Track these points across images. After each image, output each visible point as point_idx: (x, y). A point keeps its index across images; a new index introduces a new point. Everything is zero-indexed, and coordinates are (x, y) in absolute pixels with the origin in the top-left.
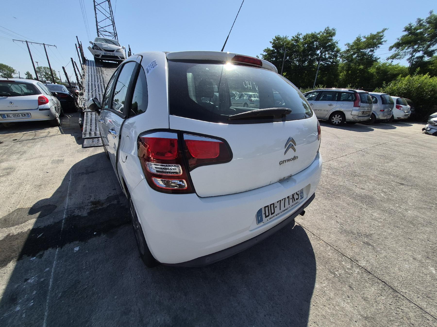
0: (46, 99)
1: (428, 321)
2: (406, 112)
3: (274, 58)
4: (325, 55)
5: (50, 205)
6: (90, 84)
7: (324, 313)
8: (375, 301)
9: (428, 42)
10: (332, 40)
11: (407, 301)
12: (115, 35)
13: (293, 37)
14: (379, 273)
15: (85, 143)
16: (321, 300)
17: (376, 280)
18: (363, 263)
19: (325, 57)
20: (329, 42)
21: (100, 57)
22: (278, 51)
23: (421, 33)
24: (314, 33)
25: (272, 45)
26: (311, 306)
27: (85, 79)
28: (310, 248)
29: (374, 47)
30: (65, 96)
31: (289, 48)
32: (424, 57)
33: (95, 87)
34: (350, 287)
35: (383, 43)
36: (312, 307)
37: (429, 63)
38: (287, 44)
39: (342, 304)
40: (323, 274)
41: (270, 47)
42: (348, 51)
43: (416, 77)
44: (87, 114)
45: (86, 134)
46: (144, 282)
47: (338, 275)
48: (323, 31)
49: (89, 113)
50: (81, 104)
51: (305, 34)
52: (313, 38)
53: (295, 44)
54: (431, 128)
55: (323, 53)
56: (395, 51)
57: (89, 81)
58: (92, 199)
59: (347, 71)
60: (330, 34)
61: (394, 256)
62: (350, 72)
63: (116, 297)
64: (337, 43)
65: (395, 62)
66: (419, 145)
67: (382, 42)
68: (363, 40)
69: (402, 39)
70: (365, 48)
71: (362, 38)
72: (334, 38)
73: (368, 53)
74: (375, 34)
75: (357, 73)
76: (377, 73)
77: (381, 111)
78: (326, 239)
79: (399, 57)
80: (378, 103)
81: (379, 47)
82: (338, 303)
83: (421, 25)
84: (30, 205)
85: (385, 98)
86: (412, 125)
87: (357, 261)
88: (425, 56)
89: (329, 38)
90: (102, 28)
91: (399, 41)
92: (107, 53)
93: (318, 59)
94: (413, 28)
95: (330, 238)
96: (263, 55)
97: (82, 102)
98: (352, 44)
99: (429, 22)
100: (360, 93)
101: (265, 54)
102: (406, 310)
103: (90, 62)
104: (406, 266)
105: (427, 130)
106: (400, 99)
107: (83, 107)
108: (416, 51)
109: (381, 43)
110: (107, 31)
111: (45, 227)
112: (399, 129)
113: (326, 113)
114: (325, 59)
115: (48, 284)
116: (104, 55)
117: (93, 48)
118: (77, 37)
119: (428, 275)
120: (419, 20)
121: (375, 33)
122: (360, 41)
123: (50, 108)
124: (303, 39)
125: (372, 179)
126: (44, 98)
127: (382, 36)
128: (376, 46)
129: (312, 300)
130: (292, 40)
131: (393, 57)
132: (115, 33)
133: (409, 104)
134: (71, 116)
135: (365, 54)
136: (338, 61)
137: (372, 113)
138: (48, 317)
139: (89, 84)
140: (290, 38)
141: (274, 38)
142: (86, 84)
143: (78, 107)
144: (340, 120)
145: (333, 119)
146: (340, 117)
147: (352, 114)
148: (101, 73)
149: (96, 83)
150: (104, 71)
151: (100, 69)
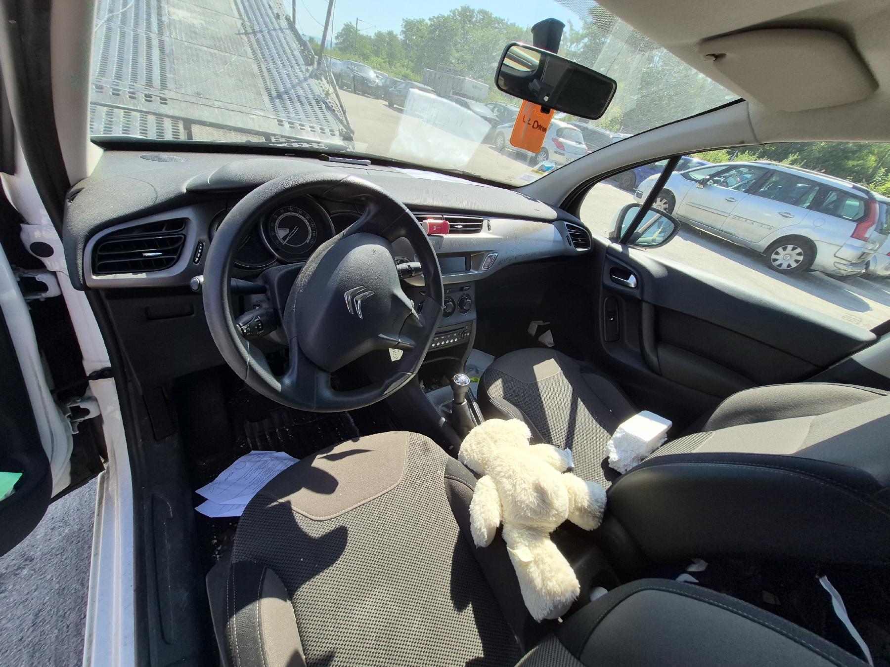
33: (125, 5)
49: (102, 111)
113: (763, 232)
144: (797, 261)
145: (777, 253)
146: (799, 254)
147: (837, 255)
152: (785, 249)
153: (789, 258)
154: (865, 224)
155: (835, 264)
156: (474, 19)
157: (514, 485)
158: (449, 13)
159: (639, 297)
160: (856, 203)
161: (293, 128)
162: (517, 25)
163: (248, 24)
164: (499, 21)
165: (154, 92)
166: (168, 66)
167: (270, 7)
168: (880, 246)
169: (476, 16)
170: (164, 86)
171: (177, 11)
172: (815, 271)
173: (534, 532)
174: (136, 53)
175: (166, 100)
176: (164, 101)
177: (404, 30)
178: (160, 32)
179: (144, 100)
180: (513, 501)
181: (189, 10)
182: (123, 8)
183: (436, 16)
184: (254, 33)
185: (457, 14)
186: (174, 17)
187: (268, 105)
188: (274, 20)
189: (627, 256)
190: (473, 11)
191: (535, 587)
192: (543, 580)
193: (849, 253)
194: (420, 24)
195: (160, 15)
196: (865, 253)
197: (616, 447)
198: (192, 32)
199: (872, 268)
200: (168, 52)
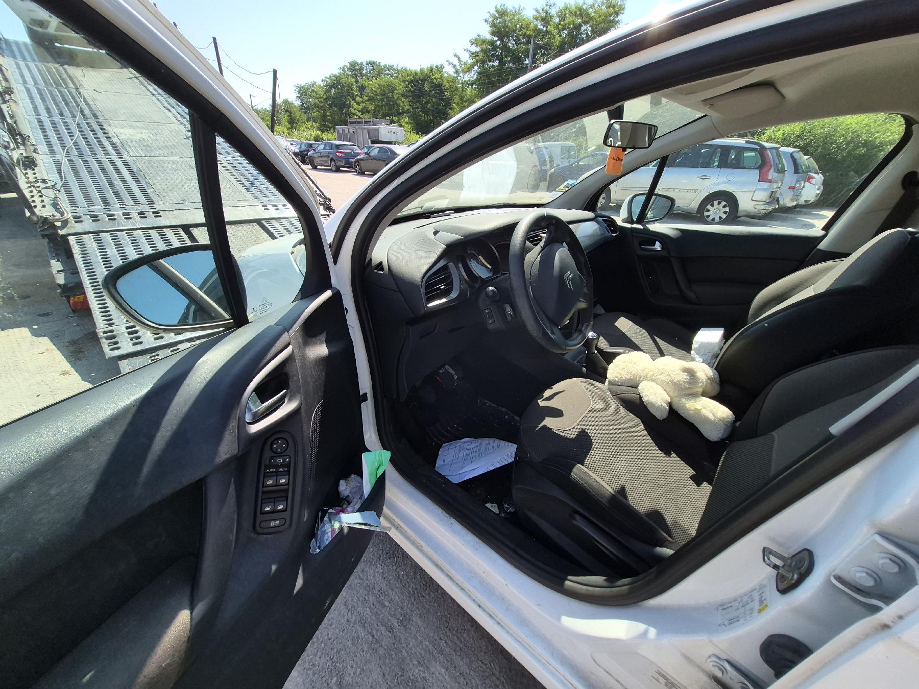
2: (818, 188)
3: (497, 61)
6: (47, 124)
13: (538, 12)
22: (503, 45)
25: (490, 29)
27: (21, 104)
31: (529, 36)
33: (72, 136)
38: (525, 28)
41: (486, 33)
44: (81, 243)
45: (114, 337)
49: (88, 240)
50: (42, 201)
51: (563, 5)
52: (581, 15)
53: (541, 27)
57: (38, 114)
60: (614, 7)
72: (621, 17)
77: (790, 188)
85: (797, 157)
89: (613, 17)
97: (41, 196)
100: (771, 149)
101: (474, 49)
103: (14, 45)
107: (54, 215)
113: (691, 195)
124: (559, 16)
130: (536, 19)
133: (821, 170)
139: (40, 122)
140: (529, 14)
141: (493, 11)
142: (29, 122)
143: (35, 219)
144: (725, 213)
145: (708, 210)
146: (725, 206)
147: (753, 199)
148: (71, 85)
149: (69, 120)
150: (80, 78)
151: (61, 69)
152: (712, 205)
153: (718, 212)
154: (765, 169)
155: (756, 207)
156: (364, 72)
157: (669, 375)
158: (339, 71)
159: (668, 256)
160: (753, 154)
161: (278, 209)
164: (390, 68)
165: (145, 208)
166: (142, 181)
168: (782, 183)
169: (365, 68)
170: (151, 202)
171: (122, 131)
172: (741, 217)
173: (694, 395)
175: (144, 214)
176: (157, 214)
177: (299, 95)
178: (119, 155)
179: (139, 217)
180: (673, 384)
181: (131, 127)
182: (72, 140)
183: (328, 77)
185: (346, 70)
186: (122, 137)
187: (248, 195)
189: (648, 230)
190: (361, 64)
191: (710, 420)
192: (713, 415)
193: (762, 195)
194: (313, 87)
195: (108, 137)
196: (773, 192)
197: (697, 354)
198: (145, 146)
199: (781, 202)
200: (135, 170)
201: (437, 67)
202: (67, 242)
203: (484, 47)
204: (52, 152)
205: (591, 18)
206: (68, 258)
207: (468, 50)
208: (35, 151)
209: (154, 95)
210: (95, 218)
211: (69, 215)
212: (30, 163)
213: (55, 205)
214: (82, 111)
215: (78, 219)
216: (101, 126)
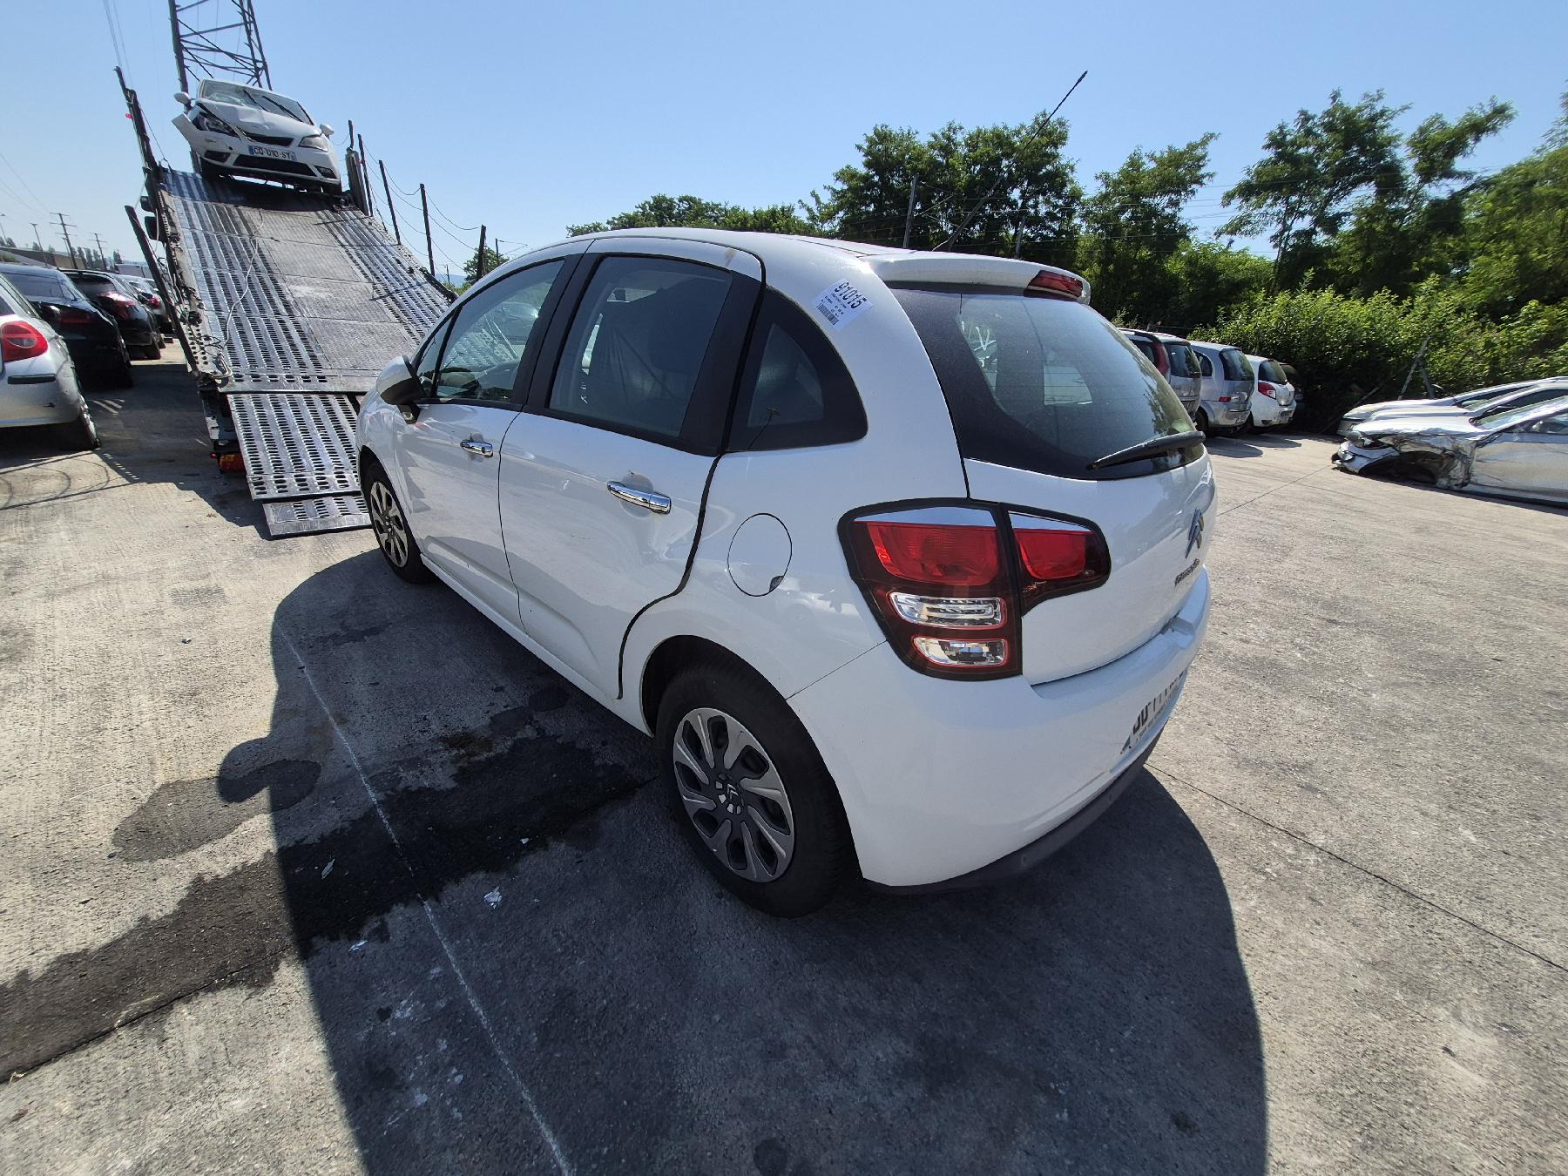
0: (34, 336)
1: (1496, 950)
2: (1283, 403)
3: (872, 206)
4: (1035, 206)
5: (286, 763)
6: (215, 277)
7: (1278, 968)
8: (1376, 923)
9: (1326, 188)
10: (1055, 156)
11: (1443, 915)
12: (257, 69)
13: (935, 136)
14: (1361, 857)
15: (273, 520)
16: (1260, 939)
17: (1362, 875)
18: (1320, 840)
19: (1036, 212)
20: (1049, 163)
21: (229, 163)
22: (885, 185)
23: (1310, 159)
24: (1001, 127)
25: (864, 159)
26: (1243, 957)
27: (187, 253)
28: (1181, 815)
29: (1178, 193)
30: (80, 321)
31: (921, 171)
32: (1316, 233)
33: (240, 291)
34: (1313, 900)
35: (1205, 180)
36: (1246, 961)
37: (1328, 252)
38: (916, 159)
39: (1313, 943)
40: (1239, 878)
41: (859, 164)
42: (1105, 197)
43: (1304, 298)
44: (239, 402)
45: (261, 483)
46: (776, 963)
47: (1275, 875)
48: (1029, 123)
49: (248, 400)
50: (205, 358)
51: (973, 130)
52: (1000, 145)
53: (940, 159)
54: (1355, 455)
55: (1028, 199)
56: (1240, 208)
57: (204, 264)
58: (436, 727)
59: (1104, 263)
60: (1050, 135)
61: (1380, 812)
62: (1111, 267)
63: (717, 1017)
64: (1072, 169)
65: (1240, 243)
66: (1336, 505)
67: (1203, 176)
68: (1150, 165)
69: (1258, 173)
70: (1152, 195)
71: (1145, 160)
72: (1061, 150)
73: (1163, 210)
74: (1182, 150)
75: (1133, 273)
76: (1189, 275)
77: (1221, 399)
78: (1207, 787)
79: (1249, 227)
80: (1214, 375)
81: (1193, 192)
82: (1301, 940)
83: (1309, 132)
84: (205, 765)
85: (1230, 357)
86: (1300, 445)
87: (1303, 834)
88: (1318, 229)
89: (1048, 150)
90: (196, 33)
91: (1249, 178)
92: (260, 148)
93: (1015, 220)
94: (1288, 138)
95: (1218, 785)
96: (834, 190)
97: (203, 353)
98: (1116, 177)
99: (1329, 127)
100: (1169, 344)
101: (839, 186)
102: (1447, 933)
103: (181, 178)
104: (1414, 833)
105: (1343, 461)
106: (1268, 364)
107: (215, 373)
108: (1292, 211)
109: (1198, 181)
110: (219, 51)
111: (322, 838)
112: (1272, 456)
114: (1034, 221)
115: (469, 1014)
116: (249, 154)
117: (196, 123)
118: (119, 71)
119: (1465, 849)
120: (1306, 117)
121: (1181, 147)
122: (1138, 170)
123: (55, 372)
124: (967, 145)
125: (1257, 613)
126: (27, 332)
127: (1203, 157)
128: (1185, 190)
129: (1239, 944)
130: (932, 146)
131: (1235, 228)
132: (255, 61)
133: (1291, 379)
134: (120, 404)
135: (1153, 212)
136: (1074, 231)
137: (1200, 408)
138: (539, 1106)
139: (206, 274)
140: (923, 139)
141: (871, 134)
142: (195, 273)
143: (196, 374)
148: (245, 231)
149: (239, 272)
150: (256, 222)
151: (234, 211)
156: (675, 212)
158: (636, 210)
162: (741, 208)
163: (379, 286)
164: (714, 207)
165: (310, 373)
166: (312, 344)
167: (398, 262)
169: (677, 207)
170: (317, 365)
171: (298, 288)
174: (276, 341)
176: (322, 379)
178: (292, 315)
179: (302, 380)
181: (309, 284)
182: (240, 296)
183: (618, 217)
184: (390, 294)
185: (647, 208)
186: (297, 295)
188: (407, 276)
190: (671, 201)
195: (282, 296)
198: (324, 307)
200: (306, 332)
201: (783, 209)
202: (226, 401)
203: (854, 182)
204: (218, 309)
205: (1014, 150)
206: (224, 416)
207: (829, 188)
208: (200, 306)
209: (343, 246)
210: (256, 378)
211: (230, 374)
212: (195, 319)
213: (218, 363)
214: (254, 263)
215: (239, 378)
216: (275, 282)
